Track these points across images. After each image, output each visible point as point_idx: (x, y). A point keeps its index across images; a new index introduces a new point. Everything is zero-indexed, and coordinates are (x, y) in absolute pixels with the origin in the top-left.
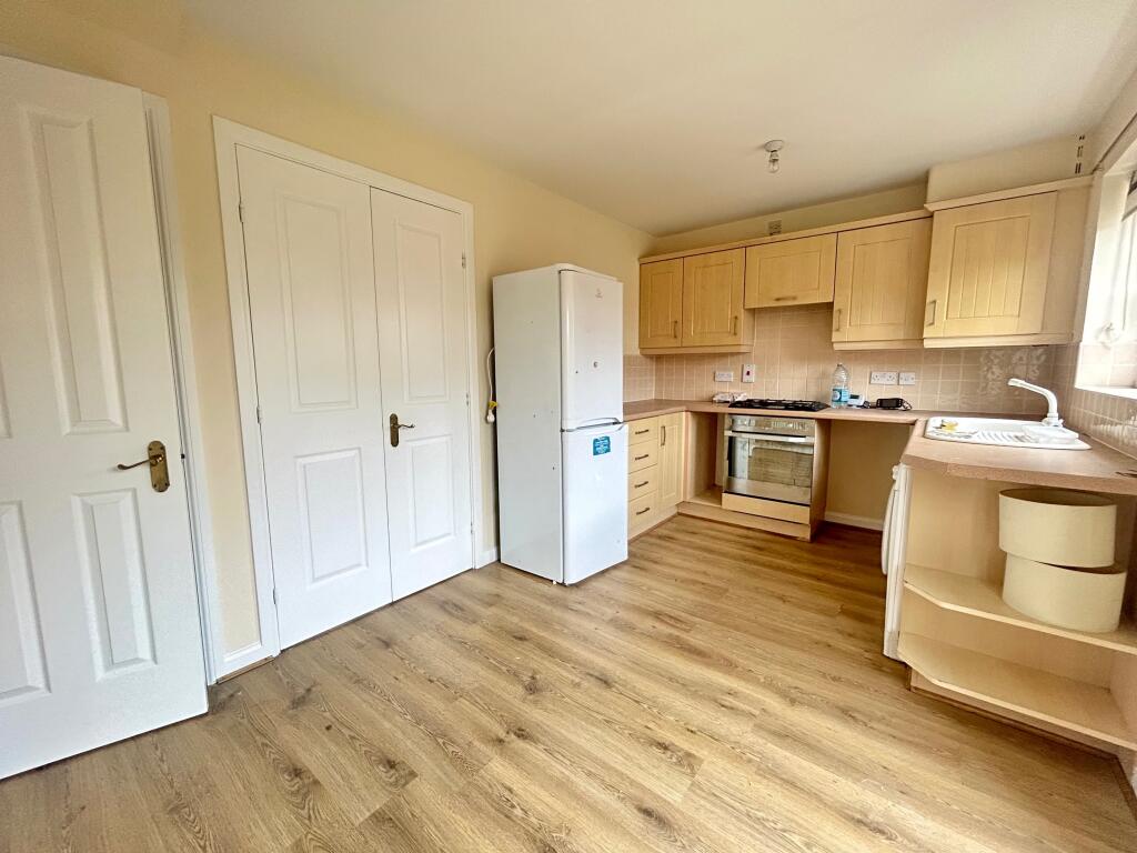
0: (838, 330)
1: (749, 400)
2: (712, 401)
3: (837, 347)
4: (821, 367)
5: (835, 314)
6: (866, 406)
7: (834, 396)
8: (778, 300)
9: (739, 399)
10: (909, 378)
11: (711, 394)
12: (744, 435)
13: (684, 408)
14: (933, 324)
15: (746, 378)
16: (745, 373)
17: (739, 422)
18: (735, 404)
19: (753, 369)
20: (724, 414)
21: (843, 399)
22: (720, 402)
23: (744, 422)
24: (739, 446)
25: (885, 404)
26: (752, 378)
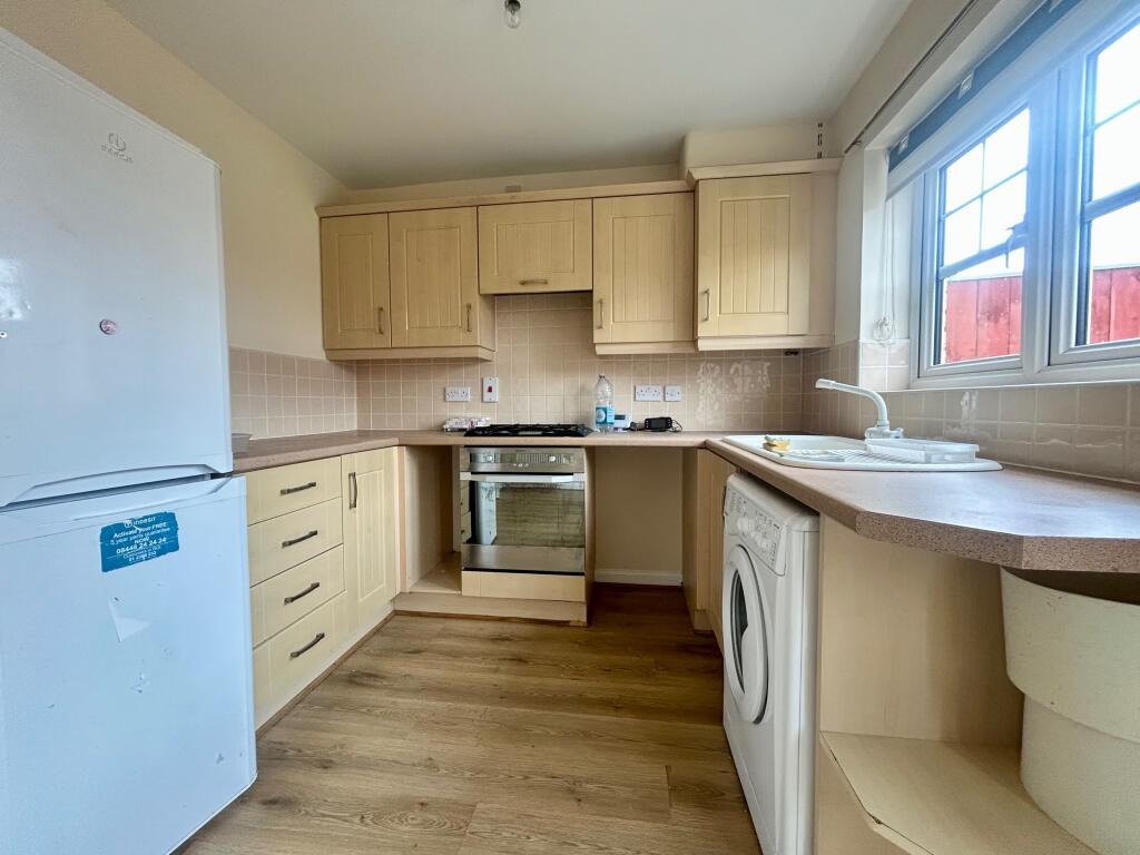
0: (601, 327)
1: (492, 426)
2: (442, 430)
3: (600, 350)
4: (580, 380)
5: (596, 307)
6: (633, 428)
7: (599, 416)
8: (523, 283)
9: (481, 425)
10: (675, 392)
11: (441, 420)
12: (488, 478)
13: (396, 441)
14: (706, 320)
15: (487, 396)
16: (486, 389)
17: (481, 459)
18: (473, 432)
19: (496, 383)
20: (458, 447)
21: (608, 421)
22: (453, 430)
23: (487, 460)
24: (483, 495)
25: (653, 425)
26: (496, 396)
